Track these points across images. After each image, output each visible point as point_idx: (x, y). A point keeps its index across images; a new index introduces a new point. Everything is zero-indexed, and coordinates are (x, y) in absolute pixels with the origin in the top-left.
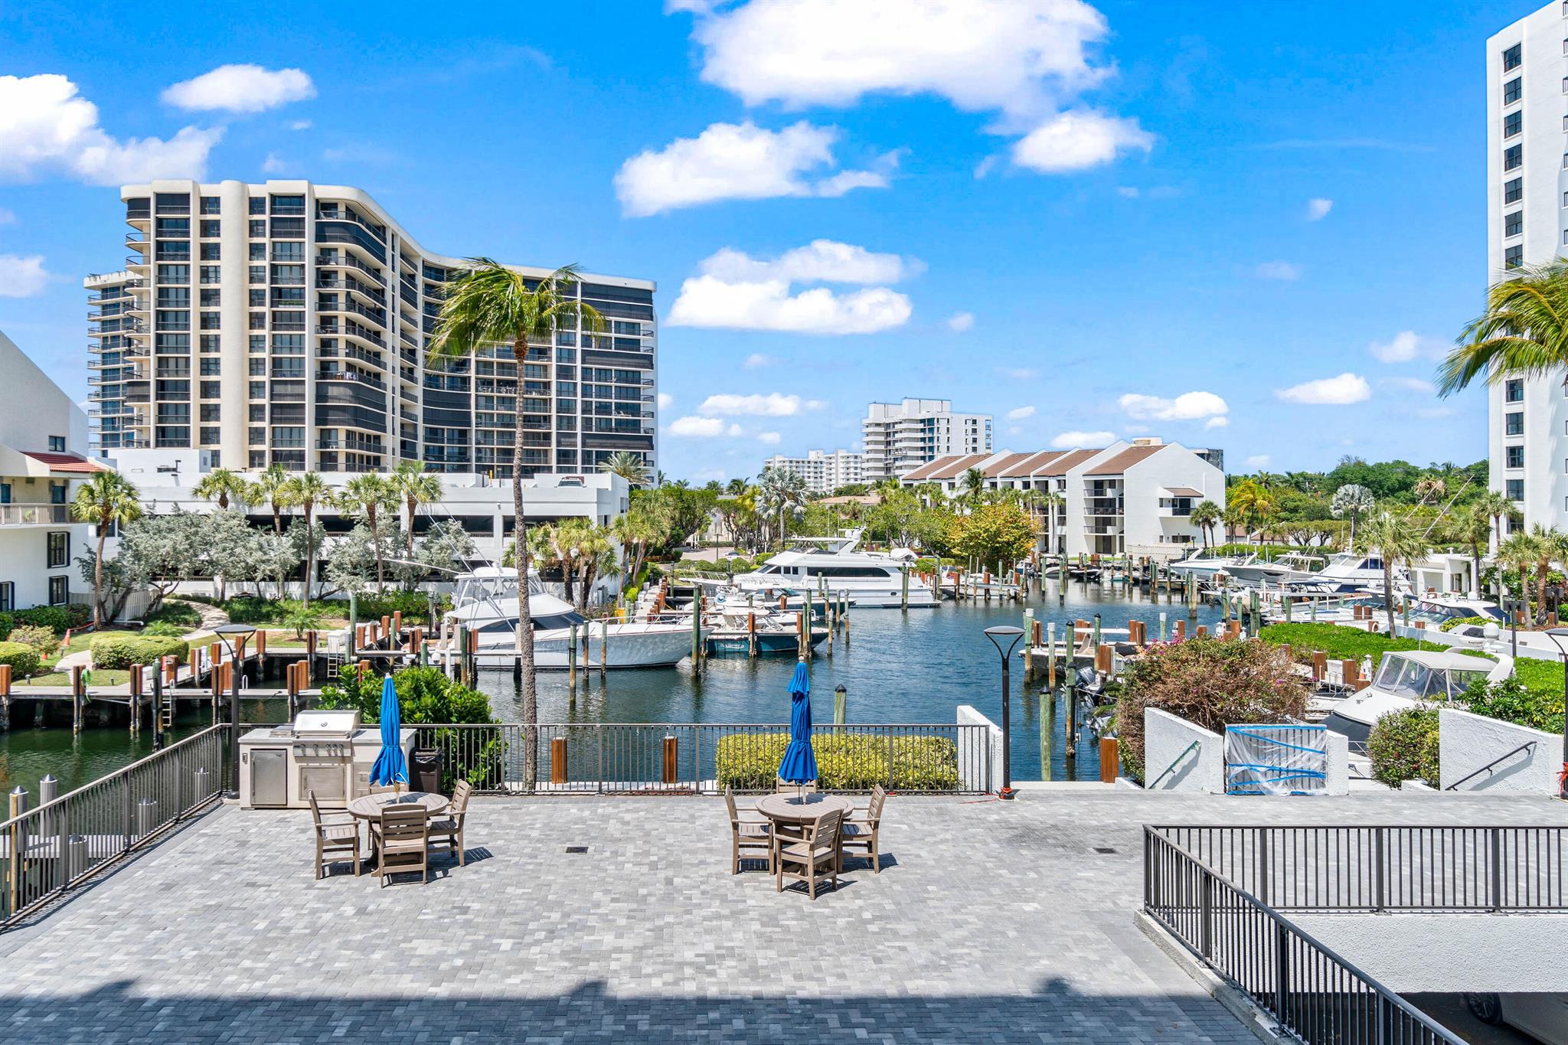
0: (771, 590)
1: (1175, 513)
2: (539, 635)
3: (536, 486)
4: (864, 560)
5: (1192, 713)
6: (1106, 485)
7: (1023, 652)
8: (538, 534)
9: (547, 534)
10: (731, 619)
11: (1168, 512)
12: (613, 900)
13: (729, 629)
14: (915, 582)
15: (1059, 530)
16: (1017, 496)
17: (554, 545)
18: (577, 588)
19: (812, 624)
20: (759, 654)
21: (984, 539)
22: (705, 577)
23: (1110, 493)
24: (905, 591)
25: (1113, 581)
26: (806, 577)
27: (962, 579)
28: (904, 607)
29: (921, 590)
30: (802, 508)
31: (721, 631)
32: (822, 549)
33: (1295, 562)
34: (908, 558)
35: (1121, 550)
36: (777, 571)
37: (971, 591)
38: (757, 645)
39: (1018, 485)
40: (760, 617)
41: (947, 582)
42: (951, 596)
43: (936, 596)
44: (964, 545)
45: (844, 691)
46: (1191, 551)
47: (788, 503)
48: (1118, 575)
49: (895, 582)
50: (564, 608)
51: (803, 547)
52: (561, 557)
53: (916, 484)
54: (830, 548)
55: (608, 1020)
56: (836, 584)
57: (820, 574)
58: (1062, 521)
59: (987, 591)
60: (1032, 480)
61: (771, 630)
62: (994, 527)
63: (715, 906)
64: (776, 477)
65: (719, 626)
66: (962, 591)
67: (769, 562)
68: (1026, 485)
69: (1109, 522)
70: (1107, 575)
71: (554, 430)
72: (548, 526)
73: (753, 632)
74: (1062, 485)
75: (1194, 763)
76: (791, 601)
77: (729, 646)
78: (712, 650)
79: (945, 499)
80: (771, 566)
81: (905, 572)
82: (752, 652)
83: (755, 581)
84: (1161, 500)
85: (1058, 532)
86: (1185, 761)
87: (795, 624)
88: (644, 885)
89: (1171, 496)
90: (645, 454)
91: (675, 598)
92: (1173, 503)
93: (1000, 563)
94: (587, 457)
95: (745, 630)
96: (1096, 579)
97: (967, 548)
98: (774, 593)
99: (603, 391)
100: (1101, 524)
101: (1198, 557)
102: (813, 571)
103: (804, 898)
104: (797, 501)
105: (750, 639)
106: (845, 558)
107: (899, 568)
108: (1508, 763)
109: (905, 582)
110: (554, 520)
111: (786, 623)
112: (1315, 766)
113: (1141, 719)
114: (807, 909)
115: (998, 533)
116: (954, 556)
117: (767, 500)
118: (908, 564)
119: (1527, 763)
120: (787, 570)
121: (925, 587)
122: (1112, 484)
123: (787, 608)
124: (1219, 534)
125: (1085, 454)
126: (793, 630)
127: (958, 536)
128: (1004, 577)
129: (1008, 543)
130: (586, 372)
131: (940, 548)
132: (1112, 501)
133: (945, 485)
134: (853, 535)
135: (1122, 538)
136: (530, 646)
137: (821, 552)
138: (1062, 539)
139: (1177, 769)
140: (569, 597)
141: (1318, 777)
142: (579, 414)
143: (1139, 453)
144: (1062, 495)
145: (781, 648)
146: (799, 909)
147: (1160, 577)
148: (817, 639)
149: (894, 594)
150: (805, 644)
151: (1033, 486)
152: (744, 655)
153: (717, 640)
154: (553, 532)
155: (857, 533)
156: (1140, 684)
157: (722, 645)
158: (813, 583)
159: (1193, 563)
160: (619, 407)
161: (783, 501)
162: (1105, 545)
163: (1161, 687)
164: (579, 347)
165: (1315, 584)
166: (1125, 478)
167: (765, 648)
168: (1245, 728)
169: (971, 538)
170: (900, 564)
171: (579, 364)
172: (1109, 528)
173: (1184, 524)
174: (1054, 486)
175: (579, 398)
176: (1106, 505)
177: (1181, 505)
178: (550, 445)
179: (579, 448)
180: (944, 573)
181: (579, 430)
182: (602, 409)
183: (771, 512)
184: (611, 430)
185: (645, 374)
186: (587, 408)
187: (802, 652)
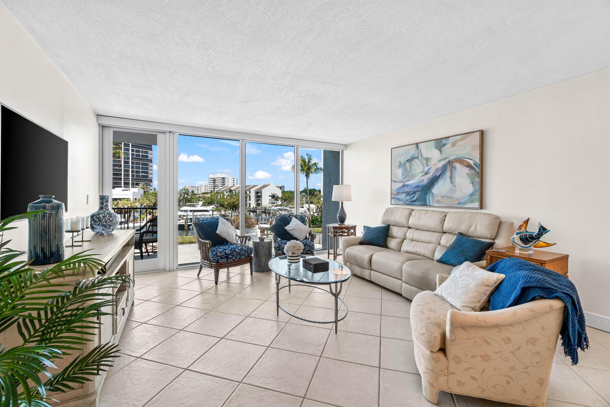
0: (181, 215)
1: (272, 198)
3: (116, 191)
4: (203, 208)
6: (259, 192)
9: (118, 203)
11: (270, 198)
14: (215, 213)
15: (249, 202)
17: (121, 205)
19: (188, 222)
21: (232, 204)
23: (259, 194)
24: (213, 215)
25: (259, 212)
26: (189, 212)
27: (226, 212)
30: (190, 197)
32: (194, 206)
33: (290, 207)
34: (213, 208)
35: (262, 206)
36: (182, 211)
37: (228, 215)
41: (223, 213)
44: (227, 205)
46: (273, 205)
47: (186, 196)
48: (260, 211)
49: (211, 213)
51: (189, 206)
53: (219, 192)
56: (196, 213)
57: (193, 211)
58: (250, 200)
59: (232, 214)
64: (183, 190)
66: (226, 215)
67: (180, 209)
69: (259, 200)
70: (258, 211)
71: (123, 177)
72: (118, 201)
74: (250, 192)
76: (184, 217)
79: (225, 195)
81: (213, 211)
84: (269, 195)
89: (271, 195)
90: (150, 184)
93: (234, 208)
94: (133, 184)
96: (256, 212)
99: (137, 168)
100: (257, 201)
101: (275, 207)
102: (191, 211)
104: (188, 195)
106: (199, 208)
107: (212, 210)
109: (213, 213)
110: (120, 199)
115: (235, 202)
116: (225, 207)
117: (180, 195)
118: (213, 209)
120: (185, 211)
121: (217, 214)
122: (260, 192)
123: (183, 219)
124: (279, 202)
125: (255, 186)
126: (184, 223)
127: (226, 203)
128: (235, 211)
129: (237, 204)
130: (133, 163)
131: (222, 206)
132: (260, 196)
133: (225, 192)
134: (201, 203)
135: (262, 203)
137: (193, 207)
138: (250, 203)
142: (130, 173)
143: (265, 186)
144: (250, 195)
147: (267, 211)
149: (210, 215)
150: (186, 226)
154: (120, 202)
158: (191, 213)
159: (273, 208)
160: (142, 172)
162: (258, 205)
164: (130, 156)
165: (291, 211)
166: (262, 191)
169: (229, 203)
170: (212, 209)
171: (130, 160)
172: (259, 201)
173: (273, 200)
174: (248, 192)
175: (130, 169)
176: (258, 196)
177: (273, 196)
178: (121, 181)
179: (130, 182)
180: (223, 211)
181: (130, 177)
182: (137, 172)
183: (182, 198)
184: (140, 177)
185: (150, 164)
186: (133, 172)
187: (186, 228)
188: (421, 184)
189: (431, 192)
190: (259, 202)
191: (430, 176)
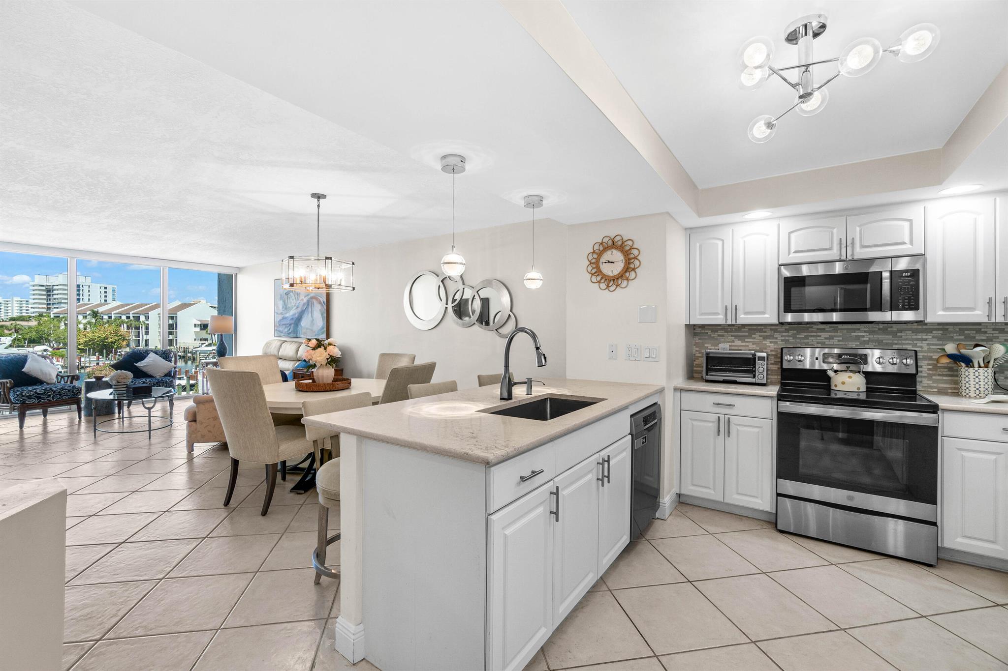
1: (201, 330)
11: (198, 329)
16: (123, 322)
21: (98, 341)
23: (170, 322)
27: (83, 360)
34: (45, 350)
35: (176, 345)
39: (124, 317)
44: (85, 344)
46: (202, 344)
53: (61, 316)
58: (147, 333)
60: (131, 316)
62: (104, 336)
68: (128, 318)
69: (170, 333)
74: (147, 318)
79: (80, 323)
84: (195, 325)
85: (145, 337)
89: (199, 323)
92: (201, 326)
93: (105, 351)
97: (88, 345)
101: (206, 346)
115: (106, 338)
116: (80, 349)
118: (45, 353)
122: (172, 318)
125: (159, 306)
127: (81, 340)
128: (107, 357)
129: (112, 342)
132: (172, 325)
133: (80, 317)
134: (6, 340)
135: (176, 340)
138: (147, 341)
143: (185, 305)
144: (147, 322)
147: (189, 355)
151: (132, 318)
155: (10, 339)
159: (204, 348)
162: (170, 342)
166: (178, 316)
169: (90, 341)
173: (203, 334)
174: (142, 318)
176: (169, 327)
177: (203, 326)
188: (294, 317)
189: (300, 324)
190: (171, 337)
191: (299, 309)
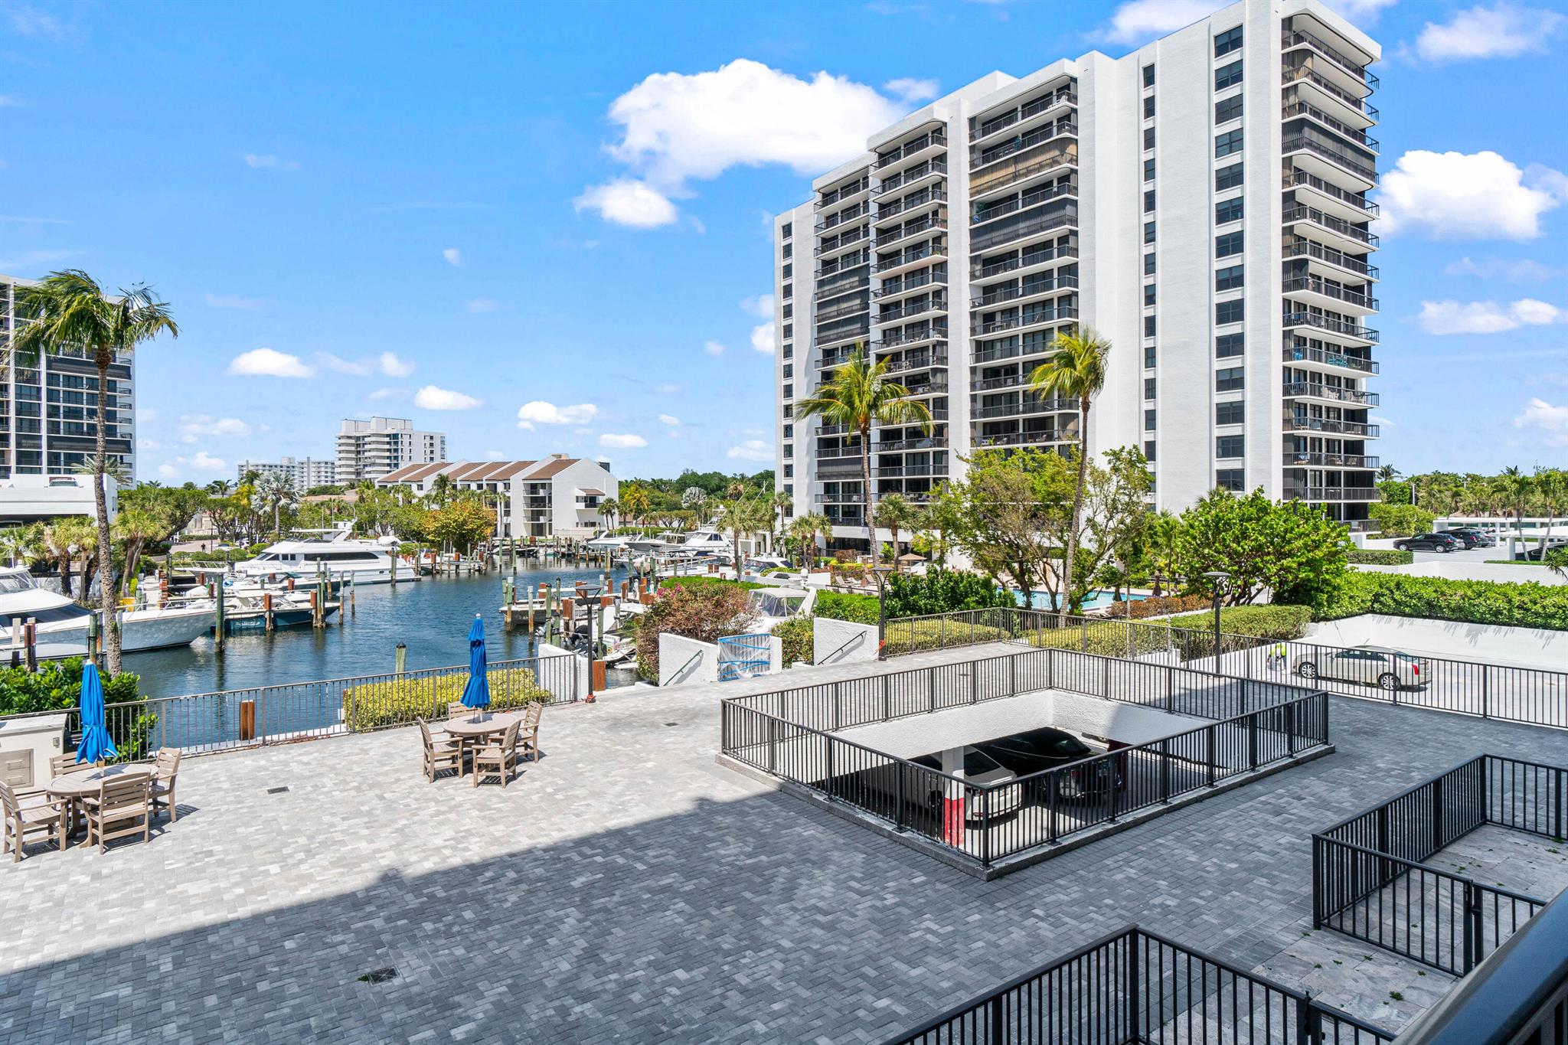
0: (274, 575)
1: (586, 506)
2: (42, 628)
3: (12, 486)
4: (356, 546)
5: (692, 633)
6: (539, 487)
7: (505, 608)
8: (30, 533)
9: (40, 532)
10: (244, 600)
11: (582, 506)
12: (344, 819)
13: (245, 609)
14: (401, 562)
16: (473, 494)
17: (49, 543)
18: (77, 582)
20: (276, 629)
21: (454, 528)
22: (203, 566)
23: (542, 493)
24: (393, 571)
25: (546, 555)
26: (303, 562)
27: (438, 559)
28: (393, 582)
29: (406, 568)
30: (296, 505)
31: (236, 611)
32: (319, 539)
33: (668, 538)
34: (394, 544)
35: (550, 533)
36: (276, 557)
37: (445, 567)
38: (273, 621)
39: (474, 486)
40: (276, 597)
41: (426, 562)
42: (428, 572)
43: (418, 573)
44: (438, 533)
45: (404, 647)
46: (601, 532)
47: (283, 501)
48: (550, 551)
49: (385, 562)
50: (64, 601)
51: (301, 537)
52: (56, 553)
53: (389, 485)
54: (325, 537)
55: (409, 897)
56: (335, 566)
57: (318, 559)
58: (507, 513)
59: (457, 567)
60: (484, 483)
61: (286, 607)
62: (461, 518)
63: (433, 808)
64: (272, 480)
65: (235, 607)
66: (438, 568)
67: (267, 550)
68: (480, 487)
69: (541, 513)
70: (542, 551)
71: (13, 432)
72: (41, 525)
73: (270, 610)
74: (507, 486)
75: (698, 664)
76: (298, 582)
77: (245, 624)
78: (228, 628)
79: (413, 497)
80: (269, 554)
81: (395, 556)
82: (268, 626)
83: (257, 567)
84: (577, 497)
85: (505, 521)
86: (691, 665)
87: (308, 601)
88: (362, 804)
89: (584, 494)
90: (121, 457)
91: (176, 586)
92: (585, 499)
93: (467, 545)
94: (53, 459)
95: (261, 608)
96: (534, 554)
97: (439, 534)
98: (277, 576)
99: (68, 396)
100: (536, 515)
101: (605, 536)
102: (309, 557)
103: (496, 788)
104: (291, 499)
105: (267, 615)
106: (338, 545)
107: (387, 552)
108: (851, 645)
109: (394, 563)
110: (47, 519)
111: (296, 601)
112: (764, 658)
113: (656, 642)
114: (505, 795)
115: (464, 523)
116: (429, 541)
117: (263, 499)
118: (394, 549)
119: (862, 643)
120: (285, 557)
121: (409, 565)
122: (543, 486)
123: (293, 587)
125: (523, 465)
126: (306, 606)
127: (432, 526)
128: (470, 555)
129: (472, 530)
130: (52, 379)
131: (418, 536)
132: (543, 498)
133: (414, 487)
134: (346, 527)
135: (550, 525)
136: (30, 638)
137: (317, 541)
138: (507, 526)
139: (685, 670)
140: (67, 589)
141: (765, 664)
142: (44, 417)
143: (561, 464)
144: (508, 494)
145: (298, 622)
146: (499, 796)
147: (580, 551)
148: (329, 612)
149: (382, 572)
150: (319, 616)
151: (485, 487)
152: (262, 631)
153: (233, 620)
154: (48, 530)
155: (349, 525)
156: (656, 618)
157: (238, 624)
158: (312, 567)
159: (603, 540)
160: (92, 413)
161: (279, 499)
162: (538, 530)
163: (672, 619)
165: (684, 552)
166: (553, 482)
167: (280, 623)
168: (729, 638)
169: (443, 527)
170: (389, 549)
171: (43, 368)
172: (541, 518)
173: (593, 514)
174: (500, 487)
175: (44, 402)
176: (539, 501)
177: (591, 501)
178: (7, 446)
179: (44, 450)
180: (422, 555)
181: (44, 433)
182: (71, 413)
183: (268, 509)
184: (82, 434)
185: (122, 383)
186: (53, 412)
187: (317, 623)
190: (542, 520)
